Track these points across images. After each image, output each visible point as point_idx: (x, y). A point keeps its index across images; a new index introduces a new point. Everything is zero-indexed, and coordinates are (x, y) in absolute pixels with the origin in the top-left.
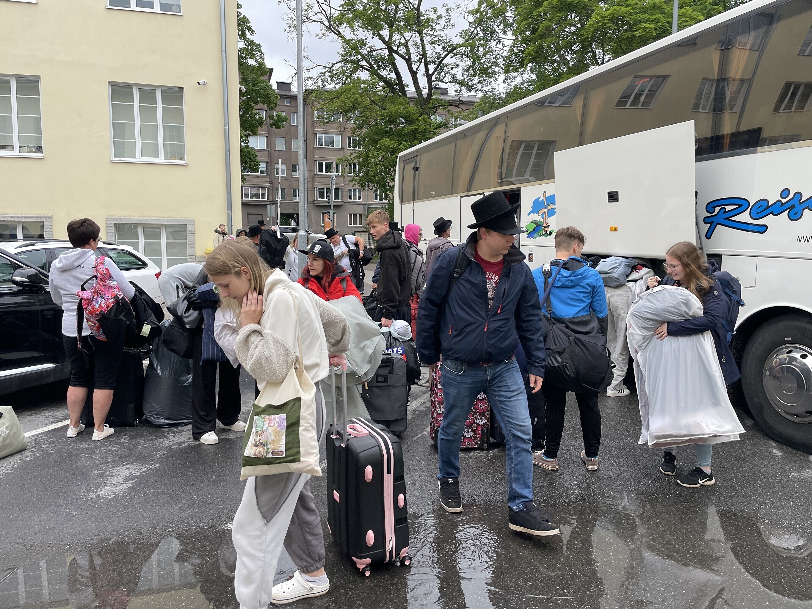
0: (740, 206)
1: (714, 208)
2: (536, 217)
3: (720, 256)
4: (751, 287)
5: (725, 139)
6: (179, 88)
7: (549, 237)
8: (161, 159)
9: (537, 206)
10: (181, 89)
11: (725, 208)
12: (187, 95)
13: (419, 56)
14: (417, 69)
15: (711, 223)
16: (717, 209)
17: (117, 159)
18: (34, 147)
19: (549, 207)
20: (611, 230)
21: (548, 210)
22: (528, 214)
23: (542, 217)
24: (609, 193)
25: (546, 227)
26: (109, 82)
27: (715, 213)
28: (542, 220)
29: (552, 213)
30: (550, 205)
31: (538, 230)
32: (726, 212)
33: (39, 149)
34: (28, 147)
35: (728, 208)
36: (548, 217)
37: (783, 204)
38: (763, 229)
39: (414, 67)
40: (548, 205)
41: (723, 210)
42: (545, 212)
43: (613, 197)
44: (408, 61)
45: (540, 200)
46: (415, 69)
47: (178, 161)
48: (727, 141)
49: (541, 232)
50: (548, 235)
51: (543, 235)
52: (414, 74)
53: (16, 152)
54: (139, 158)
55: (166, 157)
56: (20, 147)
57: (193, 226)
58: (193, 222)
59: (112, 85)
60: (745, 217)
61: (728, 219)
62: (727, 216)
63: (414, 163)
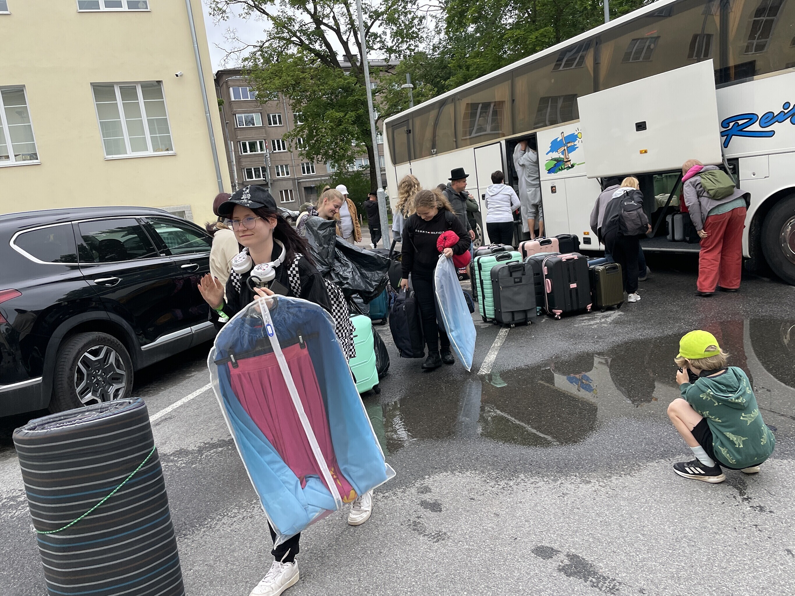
0: (751, 119)
1: (729, 124)
2: (556, 155)
3: (737, 159)
4: (765, 177)
5: (731, 69)
6: (157, 81)
7: (572, 169)
8: (150, 152)
9: (555, 146)
10: (159, 82)
11: (738, 123)
12: (166, 88)
13: (348, 26)
14: (347, 39)
15: (727, 135)
16: (731, 124)
17: (110, 157)
18: (29, 155)
19: (569, 145)
20: (641, 152)
21: (567, 147)
22: (547, 154)
23: (563, 154)
24: (636, 124)
25: (567, 162)
26: (91, 83)
27: (730, 128)
28: (562, 156)
29: (572, 149)
30: (569, 143)
31: (560, 165)
32: (739, 125)
33: (34, 156)
34: (23, 155)
35: (740, 122)
36: (569, 153)
37: (785, 114)
38: (771, 134)
39: (345, 38)
40: (567, 143)
41: (737, 124)
42: (564, 150)
43: (641, 126)
44: (338, 32)
45: (558, 140)
46: (345, 40)
47: (167, 152)
48: (732, 72)
49: (563, 167)
50: (569, 168)
51: (565, 168)
52: (345, 44)
53: (12, 161)
54: (130, 154)
55: (155, 150)
56: (15, 156)
57: (190, 212)
58: (190, 208)
59: (93, 86)
60: (756, 127)
61: (741, 130)
62: (740, 128)
63: (406, 127)
